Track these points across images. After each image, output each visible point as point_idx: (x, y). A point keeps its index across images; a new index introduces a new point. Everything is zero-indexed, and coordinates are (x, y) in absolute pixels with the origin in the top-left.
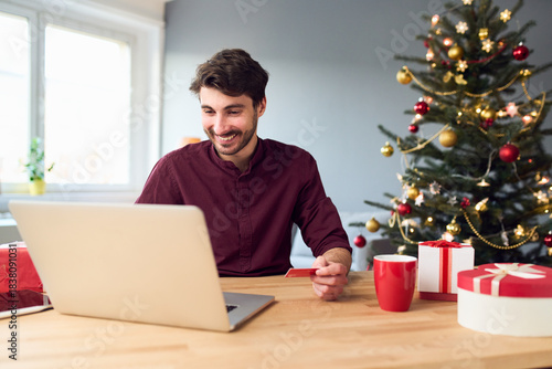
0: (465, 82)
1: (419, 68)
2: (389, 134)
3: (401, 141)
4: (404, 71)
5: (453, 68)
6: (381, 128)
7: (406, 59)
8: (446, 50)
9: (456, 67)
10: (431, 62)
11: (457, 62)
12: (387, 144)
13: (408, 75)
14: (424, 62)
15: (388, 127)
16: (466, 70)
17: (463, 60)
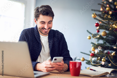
0: (110, 18)
1: (98, 13)
2: (90, 33)
3: (93, 35)
4: (93, 14)
5: (108, 13)
6: (88, 31)
7: (95, 10)
8: (106, 8)
9: (109, 13)
10: (102, 11)
11: (109, 12)
12: (89, 36)
13: (95, 15)
14: (100, 11)
15: (89, 31)
16: (112, 14)
17: (111, 11)
